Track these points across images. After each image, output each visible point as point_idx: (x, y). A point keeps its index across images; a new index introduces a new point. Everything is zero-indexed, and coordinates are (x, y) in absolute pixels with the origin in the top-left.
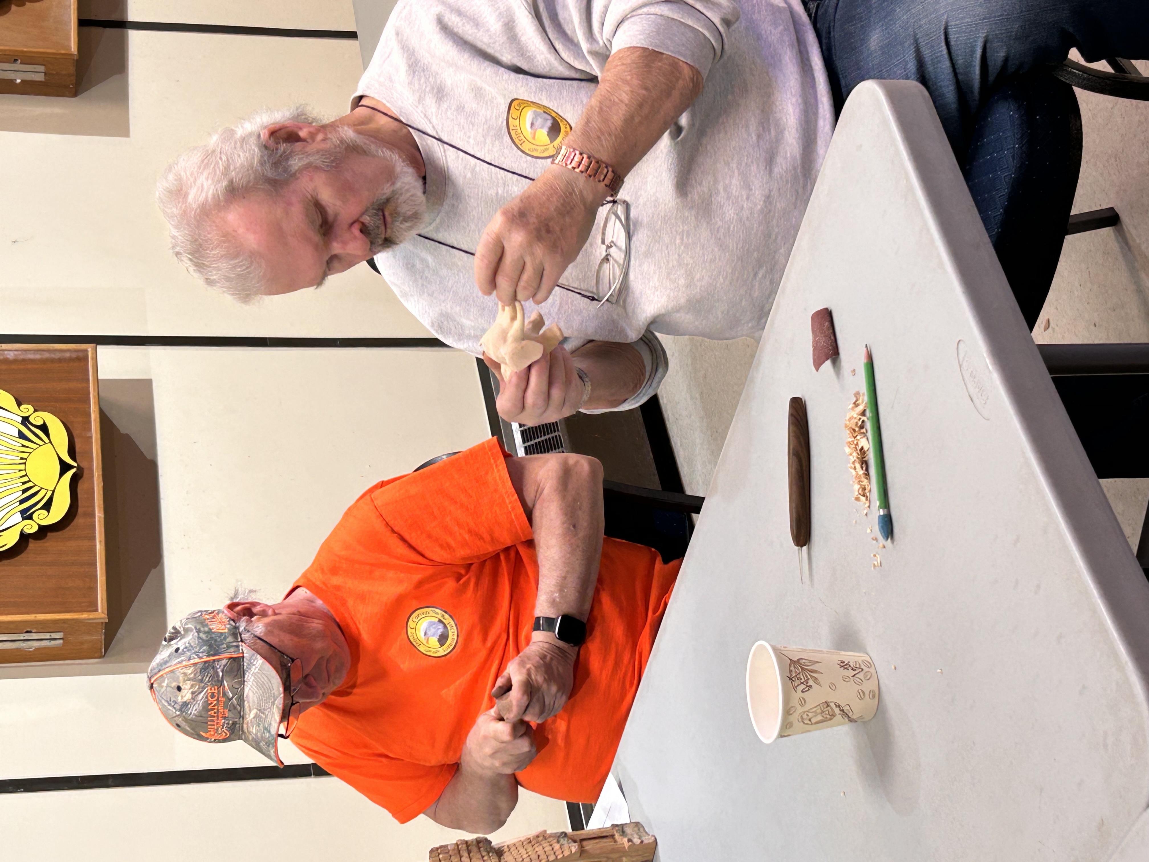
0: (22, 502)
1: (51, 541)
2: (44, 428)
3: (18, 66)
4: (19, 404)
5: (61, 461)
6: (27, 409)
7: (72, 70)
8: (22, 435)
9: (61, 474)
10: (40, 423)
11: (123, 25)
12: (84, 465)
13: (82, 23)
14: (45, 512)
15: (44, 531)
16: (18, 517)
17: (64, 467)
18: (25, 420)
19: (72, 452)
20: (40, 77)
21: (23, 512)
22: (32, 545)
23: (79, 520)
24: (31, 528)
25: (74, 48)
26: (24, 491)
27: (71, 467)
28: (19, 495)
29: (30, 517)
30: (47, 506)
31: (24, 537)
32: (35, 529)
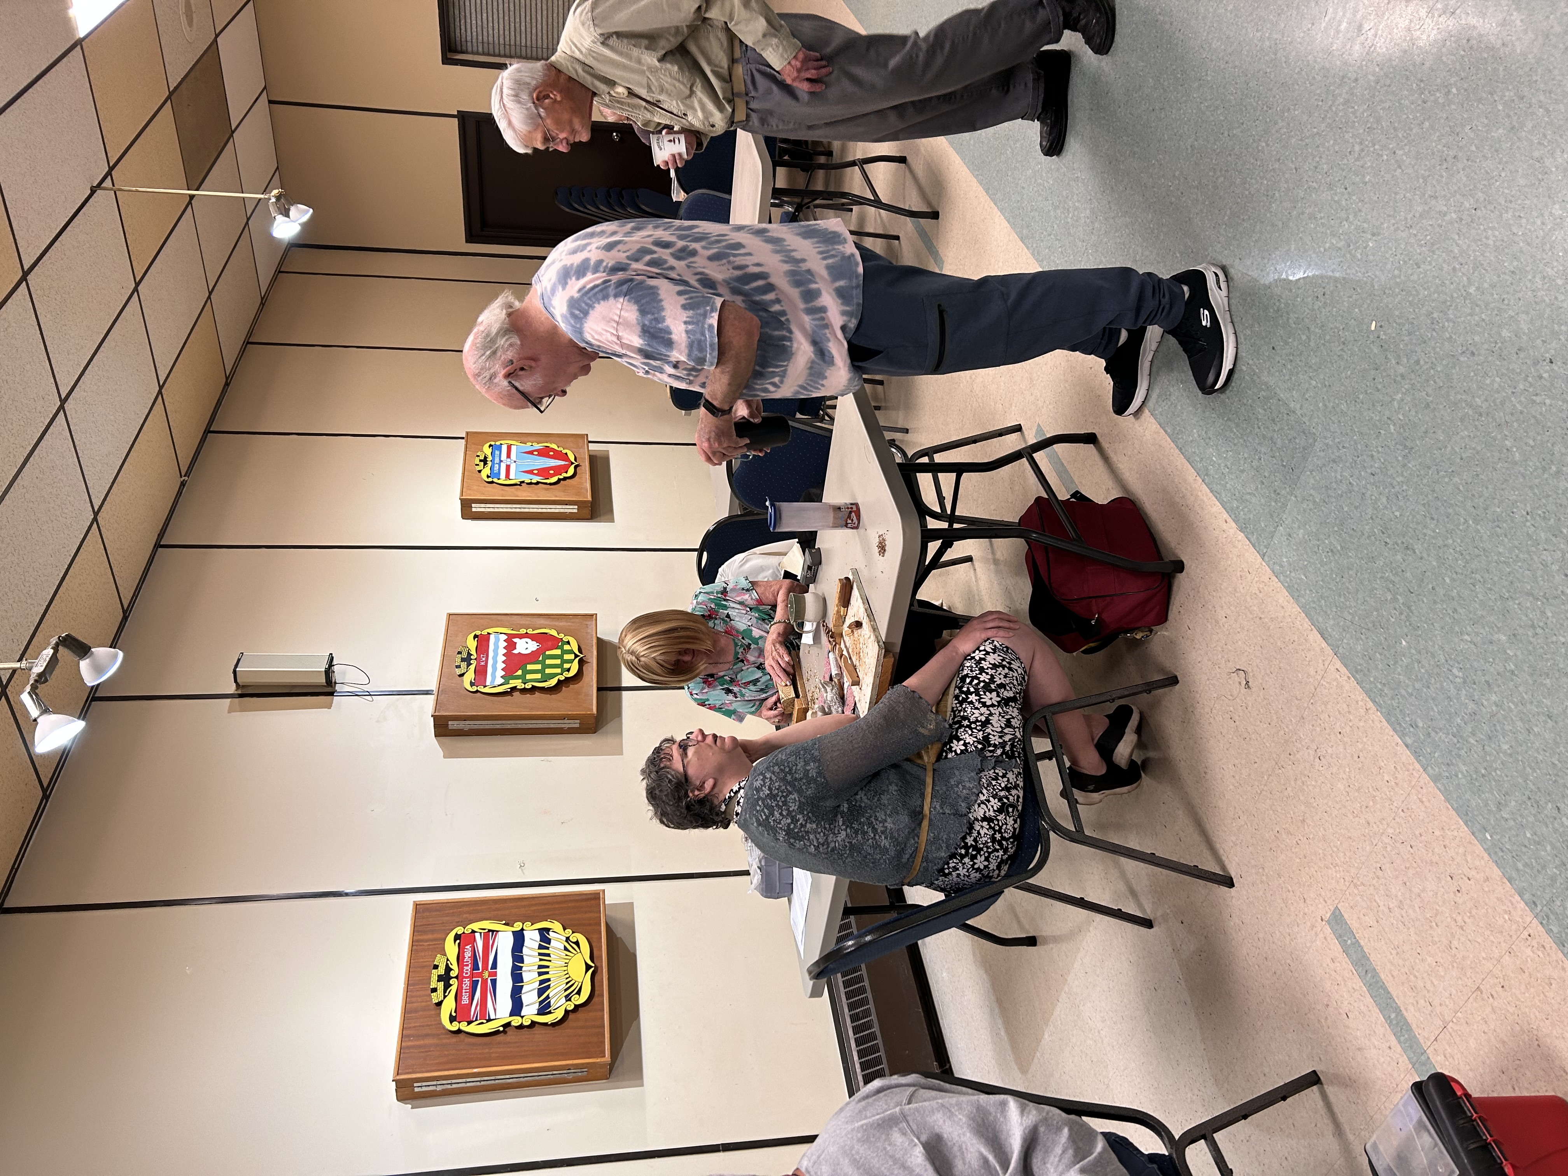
0: (566, 990)
1: (580, 1014)
2: (577, 943)
3: (566, 721)
4: (564, 929)
5: (586, 963)
6: (569, 932)
7: (593, 721)
8: (566, 949)
9: (586, 972)
10: (575, 940)
11: (620, 689)
12: (598, 964)
13: (599, 689)
14: (577, 996)
15: (577, 1007)
16: (564, 1000)
17: (588, 967)
18: (568, 939)
19: (592, 958)
20: (577, 725)
21: (566, 997)
22: (571, 1016)
23: (595, 1000)
24: (571, 1007)
25: (595, 711)
26: (567, 983)
27: (591, 967)
28: (564, 986)
29: (570, 1000)
30: (579, 993)
31: (567, 1012)
32: (573, 1007)
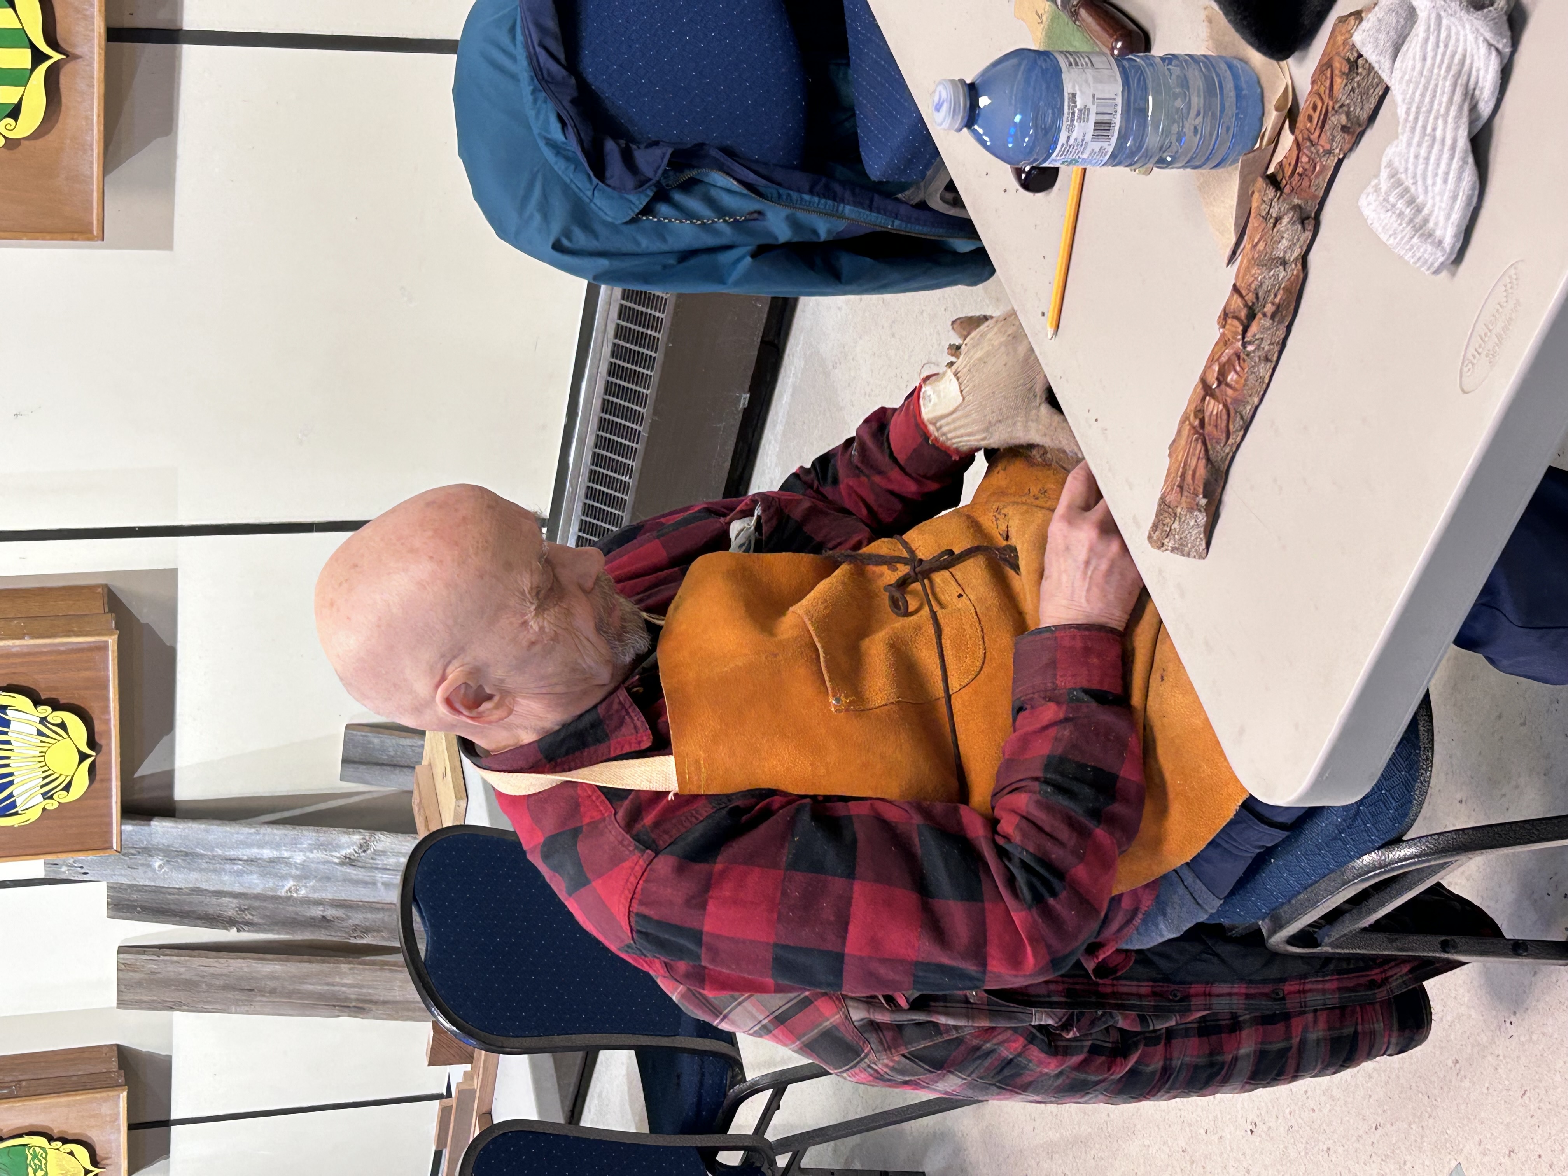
4: (37, 707)
9: (80, 763)
15: (64, 807)
16: (40, 798)
19: (91, 744)
24: (52, 805)
27: (90, 756)
28: (39, 782)
31: (46, 813)
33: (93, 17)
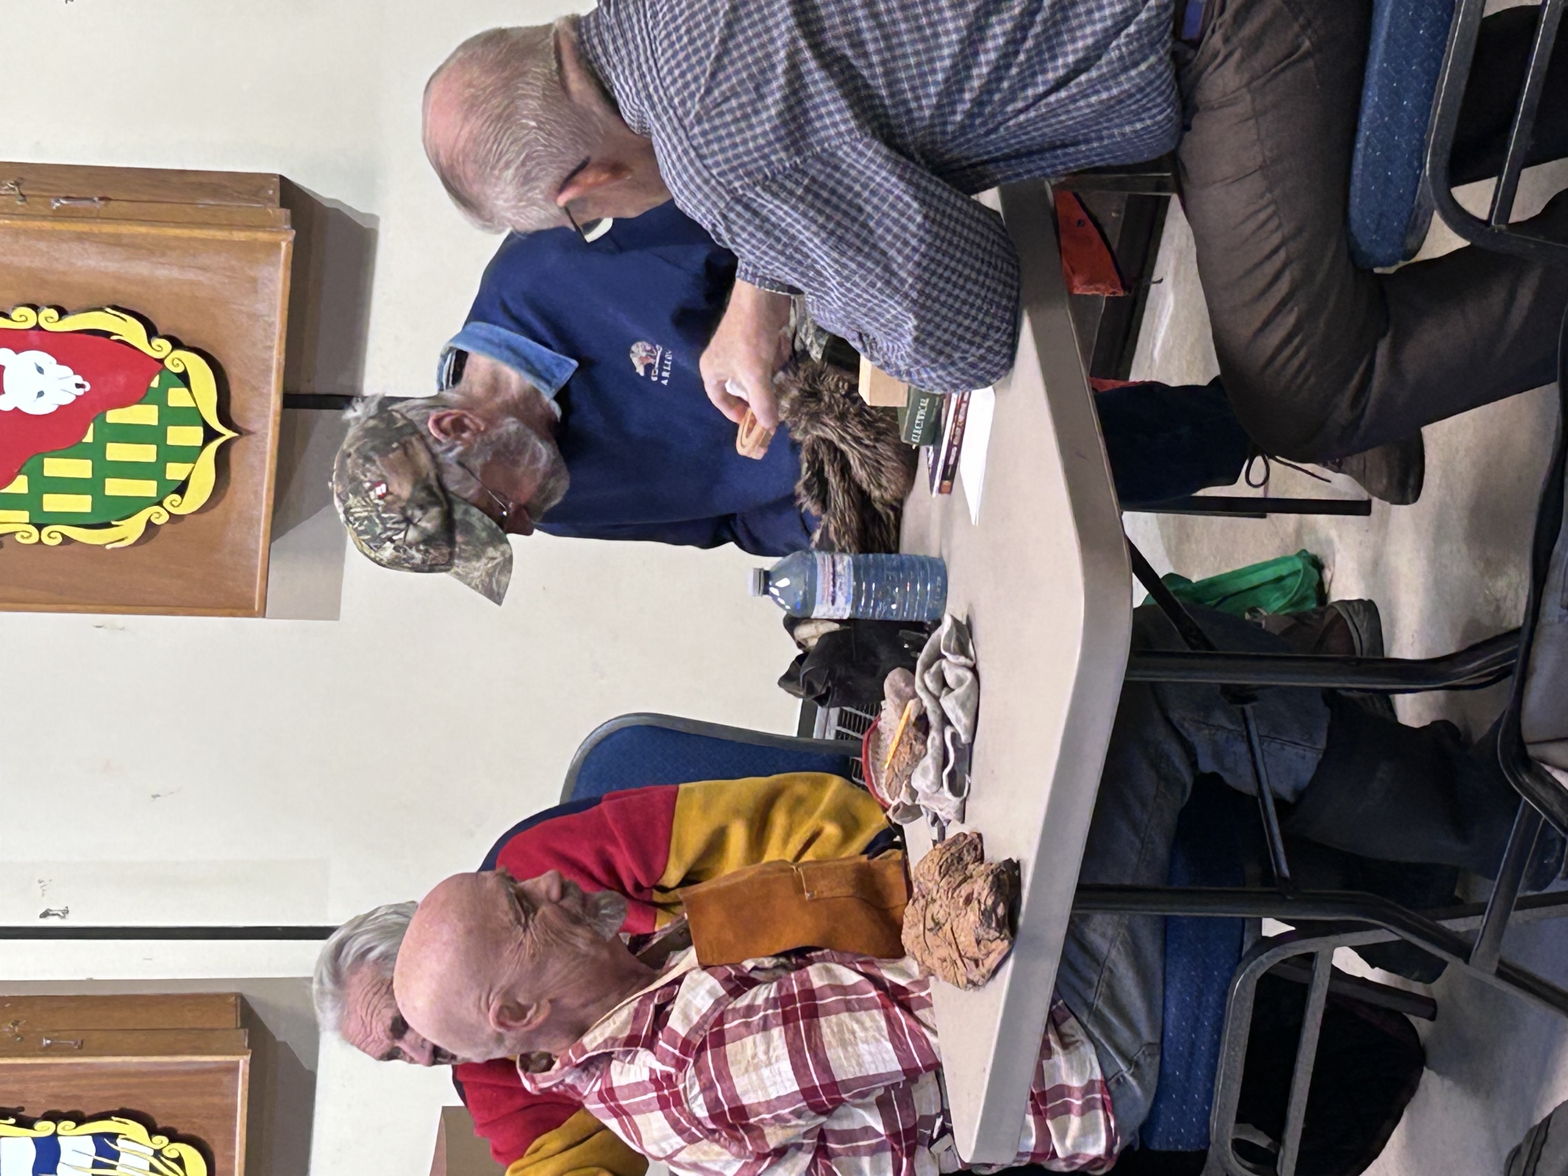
2: (179, 1160)
4: (151, 1136)
33: (269, 394)
